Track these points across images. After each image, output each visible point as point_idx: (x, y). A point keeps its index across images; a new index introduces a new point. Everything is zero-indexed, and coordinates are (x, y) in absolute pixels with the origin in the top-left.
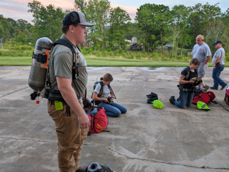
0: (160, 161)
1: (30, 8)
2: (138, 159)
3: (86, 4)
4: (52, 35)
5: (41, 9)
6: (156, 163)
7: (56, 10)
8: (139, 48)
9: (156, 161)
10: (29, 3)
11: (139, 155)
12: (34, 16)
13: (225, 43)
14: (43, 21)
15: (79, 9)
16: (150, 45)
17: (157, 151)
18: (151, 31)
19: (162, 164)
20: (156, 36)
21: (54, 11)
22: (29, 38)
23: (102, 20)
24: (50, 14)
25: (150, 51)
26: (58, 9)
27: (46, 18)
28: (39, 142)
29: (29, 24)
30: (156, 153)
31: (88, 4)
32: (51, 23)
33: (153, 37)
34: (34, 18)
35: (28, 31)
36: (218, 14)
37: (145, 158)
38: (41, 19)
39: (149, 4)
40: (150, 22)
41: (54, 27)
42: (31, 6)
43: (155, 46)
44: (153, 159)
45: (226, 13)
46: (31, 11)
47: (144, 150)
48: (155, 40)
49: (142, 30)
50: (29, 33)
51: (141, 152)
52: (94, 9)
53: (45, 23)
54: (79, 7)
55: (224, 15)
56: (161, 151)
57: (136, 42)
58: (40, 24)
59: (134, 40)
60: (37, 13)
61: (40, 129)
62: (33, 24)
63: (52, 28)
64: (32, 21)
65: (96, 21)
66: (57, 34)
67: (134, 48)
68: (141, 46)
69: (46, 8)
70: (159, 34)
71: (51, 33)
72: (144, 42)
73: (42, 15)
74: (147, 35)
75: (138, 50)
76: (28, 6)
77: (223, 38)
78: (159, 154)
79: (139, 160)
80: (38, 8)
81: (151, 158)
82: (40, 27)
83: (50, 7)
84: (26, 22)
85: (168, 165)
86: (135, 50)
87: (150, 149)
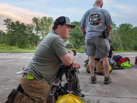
0: (110, 96)
1: (5, 23)
2: (90, 95)
3: (39, 21)
4: (18, 38)
5: (12, 23)
6: (107, 98)
7: (21, 24)
8: (71, 47)
9: (106, 97)
10: (5, 20)
11: (91, 93)
12: (7, 27)
13: (120, 43)
14: (12, 30)
15: (35, 24)
16: (77, 45)
17: (104, 90)
18: (77, 37)
19: (112, 98)
20: (80, 40)
21: (20, 24)
22: (4, 40)
23: (49, 30)
24: (17, 27)
25: (77, 48)
26: (22, 24)
27: (15, 28)
28: (5, 88)
29: (4, 33)
30: (104, 91)
31: (40, 21)
32: (18, 32)
33: (79, 40)
34: (7, 29)
35: (3, 37)
36: (115, 28)
37: (96, 95)
38: (12, 29)
39: (76, 22)
40: (77, 32)
41: (19, 34)
42: (5, 21)
43: (80, 46)
44: (104, 95)
45: (119, 27)
46: (6, 24)
47: (93, 90)
48: (80, 42)
49: (73, 36)
50: (4, 38)
51: (91, 91)
52: (44, 24)
53: (14, 32)
54: (35, 23)
55: (118, 28)
56: (107, 90)
57: (69, 43)
58: (10, 32)
59: (68, 42)
60: (9, 26)
61: (7, 81)
62: (6, 32)
63: (18, 34)
64: (6, 30)
65: (45, 31)
66: (21, 38)
67: (68, 47)
68: (72, 45)
69: (15, 22)
70: (82, 39)
71: (17, 37)
72: (74, 43)
73: (12, 26)
74: (75, 39)
75: (70, 48)
76: (4, 22)
77: (118, 40)
78: (106, 92)
79: (92, 96)
80: (10, 23)
81: (101, 95)
82: (11, 34)
83: (18, 22)
84: (2, 31)
85: (117, 98)
86: (68, 48)
87: (97, 89)
